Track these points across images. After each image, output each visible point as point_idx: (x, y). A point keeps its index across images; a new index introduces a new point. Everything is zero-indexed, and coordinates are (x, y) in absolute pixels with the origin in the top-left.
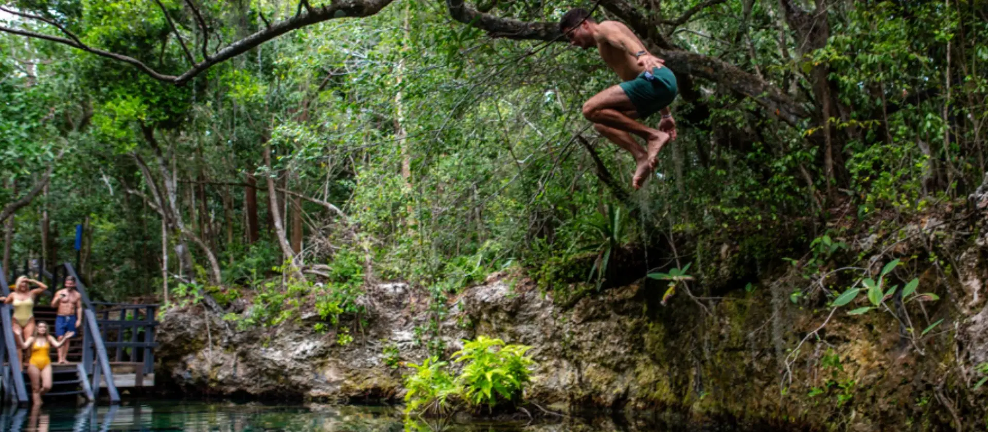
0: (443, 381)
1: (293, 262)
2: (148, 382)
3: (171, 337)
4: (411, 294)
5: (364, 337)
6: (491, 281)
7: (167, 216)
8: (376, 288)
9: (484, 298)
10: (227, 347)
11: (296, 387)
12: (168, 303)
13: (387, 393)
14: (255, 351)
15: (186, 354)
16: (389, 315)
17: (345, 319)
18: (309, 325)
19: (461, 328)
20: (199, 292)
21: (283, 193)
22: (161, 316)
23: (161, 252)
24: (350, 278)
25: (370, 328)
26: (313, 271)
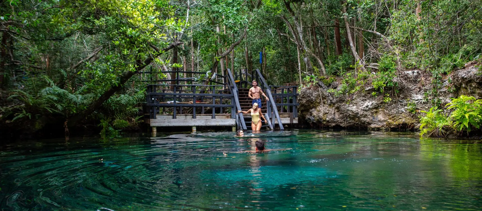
0: (441, 119)
1: (360, 62)
2: (295, 121)
3: (304, 101)
4: (422, 75)
5: (397, 98)
6: (467, 66)
7: (299, 44)
8: (403, 73)
9: (463, 76)
10: (330, 105)
11: (364, 123)
12: (302, 85)
13: (410, 126)
14: (343, 106)
15: (312, 109)
16: (410, 87)
17: (387, 90)
18: (369, 93)
19: (450, 92)
20: (316, 80)
21: (353, 29)
22: (299, 91)
23: (297, 62)
24: (389, 68)
25: (401, 94)
26: (370, 67)
